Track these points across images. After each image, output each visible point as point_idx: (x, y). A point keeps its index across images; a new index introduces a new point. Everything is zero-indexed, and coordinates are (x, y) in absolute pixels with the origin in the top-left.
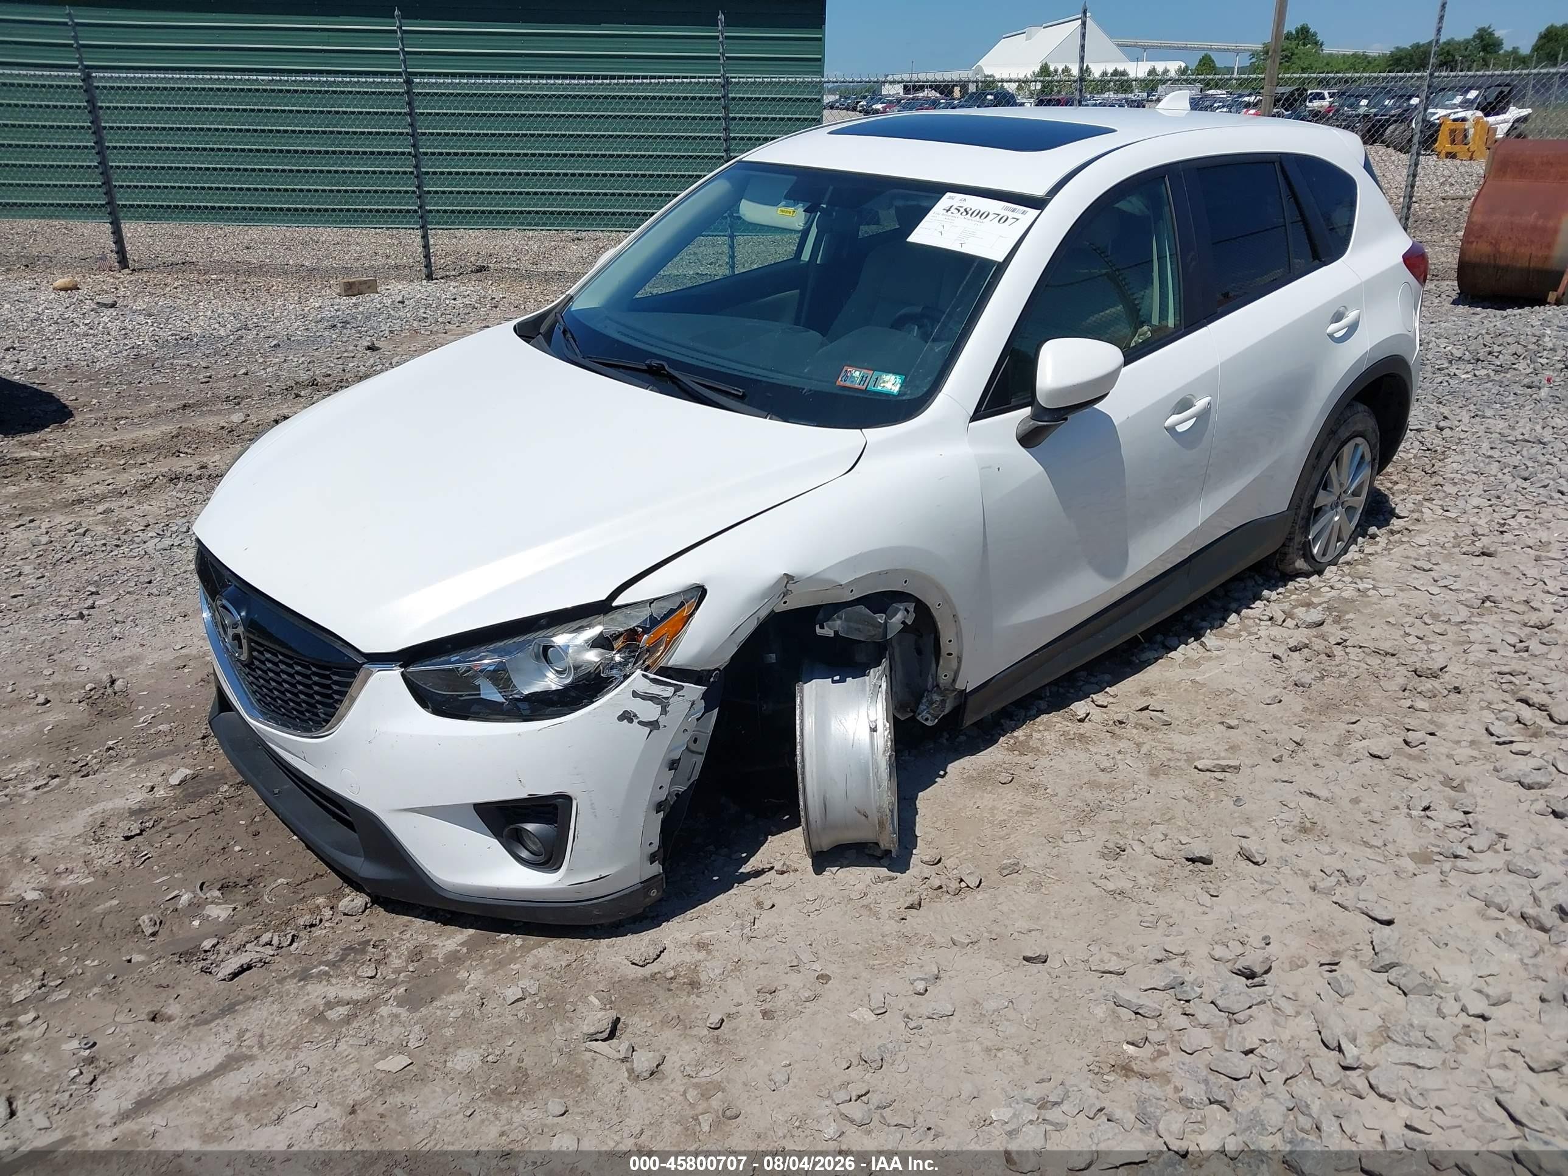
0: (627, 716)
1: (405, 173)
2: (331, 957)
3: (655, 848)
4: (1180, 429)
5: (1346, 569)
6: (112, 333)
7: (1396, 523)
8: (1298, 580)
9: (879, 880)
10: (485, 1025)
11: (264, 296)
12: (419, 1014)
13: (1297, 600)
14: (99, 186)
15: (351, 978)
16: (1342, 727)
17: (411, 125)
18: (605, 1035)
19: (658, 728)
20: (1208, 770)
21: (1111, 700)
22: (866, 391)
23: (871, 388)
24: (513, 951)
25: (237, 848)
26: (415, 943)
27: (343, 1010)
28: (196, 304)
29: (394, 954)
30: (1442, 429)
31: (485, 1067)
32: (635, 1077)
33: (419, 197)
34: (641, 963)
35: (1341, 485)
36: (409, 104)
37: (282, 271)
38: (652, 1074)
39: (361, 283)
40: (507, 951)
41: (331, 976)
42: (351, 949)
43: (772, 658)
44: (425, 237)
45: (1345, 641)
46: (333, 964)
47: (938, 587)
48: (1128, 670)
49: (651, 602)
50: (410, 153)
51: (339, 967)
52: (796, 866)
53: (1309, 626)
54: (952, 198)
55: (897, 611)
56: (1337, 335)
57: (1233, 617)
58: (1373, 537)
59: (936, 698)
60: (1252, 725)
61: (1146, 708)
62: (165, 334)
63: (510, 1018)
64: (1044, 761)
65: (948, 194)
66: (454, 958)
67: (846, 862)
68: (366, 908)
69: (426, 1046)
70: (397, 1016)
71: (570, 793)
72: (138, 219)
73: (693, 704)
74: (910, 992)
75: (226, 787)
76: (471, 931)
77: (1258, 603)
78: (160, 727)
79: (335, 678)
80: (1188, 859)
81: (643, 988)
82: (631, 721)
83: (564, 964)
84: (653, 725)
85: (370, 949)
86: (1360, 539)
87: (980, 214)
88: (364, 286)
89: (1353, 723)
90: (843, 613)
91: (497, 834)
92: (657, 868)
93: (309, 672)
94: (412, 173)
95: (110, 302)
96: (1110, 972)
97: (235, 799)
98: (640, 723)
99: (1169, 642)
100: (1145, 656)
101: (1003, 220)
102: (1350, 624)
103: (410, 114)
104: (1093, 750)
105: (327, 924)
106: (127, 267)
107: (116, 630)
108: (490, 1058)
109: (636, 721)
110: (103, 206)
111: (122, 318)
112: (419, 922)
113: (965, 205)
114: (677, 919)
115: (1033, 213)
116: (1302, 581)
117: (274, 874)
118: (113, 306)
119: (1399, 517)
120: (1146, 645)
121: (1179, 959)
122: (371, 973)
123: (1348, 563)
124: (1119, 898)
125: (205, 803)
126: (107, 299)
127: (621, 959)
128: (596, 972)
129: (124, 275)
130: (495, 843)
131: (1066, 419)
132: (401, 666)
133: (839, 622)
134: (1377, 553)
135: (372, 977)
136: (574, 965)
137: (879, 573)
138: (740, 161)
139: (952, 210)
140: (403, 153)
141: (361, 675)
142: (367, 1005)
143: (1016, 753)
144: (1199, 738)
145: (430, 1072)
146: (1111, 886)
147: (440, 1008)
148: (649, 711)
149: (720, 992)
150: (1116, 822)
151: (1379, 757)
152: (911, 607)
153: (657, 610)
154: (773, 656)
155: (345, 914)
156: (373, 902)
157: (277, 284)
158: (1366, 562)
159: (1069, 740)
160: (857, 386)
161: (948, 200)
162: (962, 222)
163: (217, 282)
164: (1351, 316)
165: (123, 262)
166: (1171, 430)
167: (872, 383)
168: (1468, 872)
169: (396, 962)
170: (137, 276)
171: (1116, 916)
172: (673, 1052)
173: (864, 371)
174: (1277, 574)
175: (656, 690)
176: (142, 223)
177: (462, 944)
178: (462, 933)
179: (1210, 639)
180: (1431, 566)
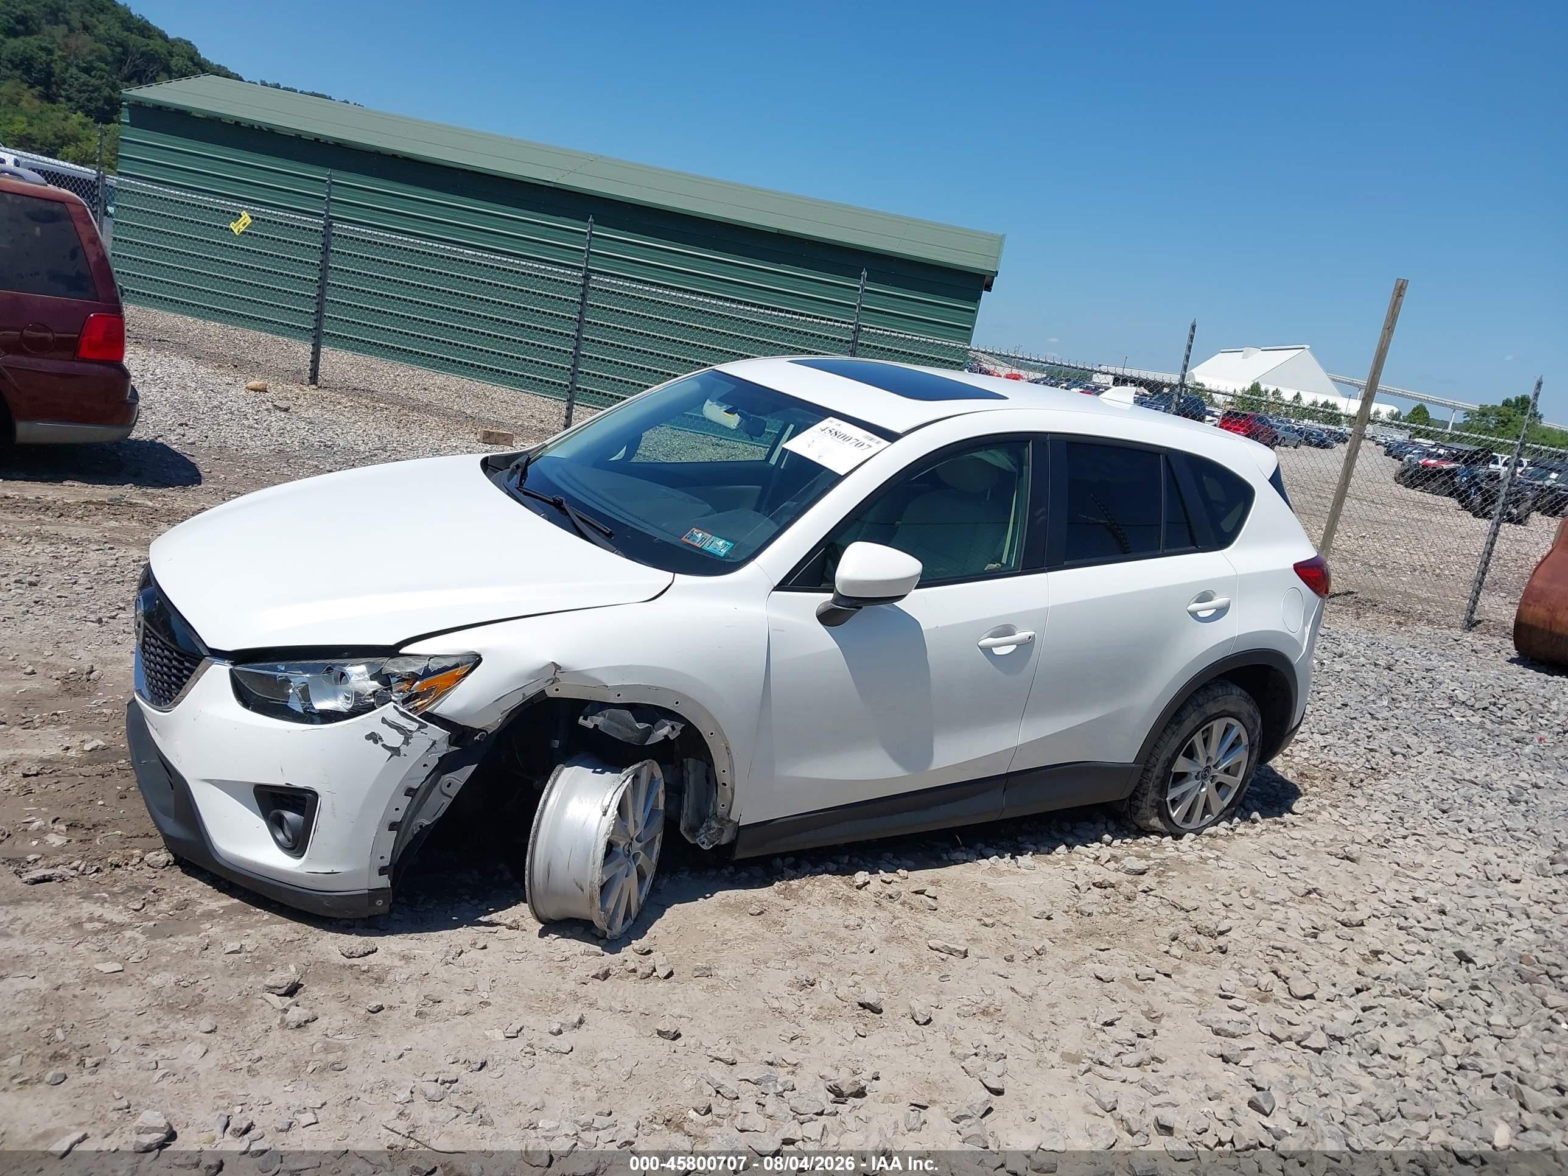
0: (373, 737)
1: (565, 352)
2: (116, 889)
3: (386, 862)
4: (997, 651)
5: (1206, 840)
6: (272, 431)
7: (1287, 816)
8: (1152, 837)
9: (586, 953)
10: (197, 962)
11: (415, 428)
12: (153, 942)
13: (1136, 851)
14: (312, 314)
15: (121, 907)
16: (1091, 950)
17: (580, 313)
18: (282, 991)
19: (399, 755)
20: (937, 950)
21: (898, 880)
22: (701, 549)
23: (705, 547)
24: (257, 922)
25: (100, 802)
26: (186, 896)
27: (98, 925)
28: (356, 422)
29: (165, 900)
30: (1395, 754)
31: (175, 988)
32: (284, 1025)
33: (572, 374)
34: (347, 954)
35: (1209, 759)
36: (583, 295)
37: (443, 413)
38: (299, 1026)
39: (499, 434)
40: (253, 921)
41: (106, 902)
42: (136, 888)
43: (556, 743)
44: (569, 409)
45: (1152, 890)
46: (113, 895)
47: (710, 717)
48: (935, 863)
49: (431, 657)
50: (573, 336)
51: (117, 897)
52: (527, 927)
53: (1129, 872)
54: (831, 422)
55: (663, 726)
56: (1201, 614)
57: (1062, 849)
58: (1254, 821)
59: (714, 824)
60: (1007, 928)
61: (922, 892)
62: (314, 440)
63: (220, 962)
64: (801, 908)
65: (831, 419)
66: (210, 915)
67: (568, 934)
68: (167, 865)
69: (142, 963)
70: (136, 939)
71: (317, 790)
72: (347, 348)
73: (434, 743)
74: (547, 1031)
75: (124, 761)
76: (236, 901)
77: (1097, 845)
78: (104, 710)
79: (187, 664)
80: (861, 1005)
81: (337, 972)
82: (376, 742)
83: (288, 939)
84: (395, 751)
85: (150, 892)
86: (1236, 820)
87: (845, 438)
88: (503, 438)
89: (1101, 950)
90: (607, 712)
91: (266, 816)
92: (384, 882)
93: (172, 657)
94: (571, 353)
95: (285, 406)
96: (721, 1060)
97: (126, 772)
98: (384, 745)
99: (987, 852)
100: (957, 855)
101: (859, 444)
102: (1169, 880)
103: (581, 304)
104: (851, 910)
105: (130, 868)
106: (315, 383)
107: (120, 637)
108: (182, 983)
109: (380, 743)
110: (311, 330)
111: (286, 421)
112: (200, 884)
113: (837, 429)
114: (400, 936)
115: (885, 443)
116: (1154, 839)
117: (116, 826)
118: (286, 410)
119: (1294, 813)
120: (963, 848)
121: (790, 1068)
122: (138, 907)
123: (1210, 835)
124: (777, 1015)
125: (100, 768)
126: (284, 404)
127: (335, 948)
128: (309, 951)
129: (310, 389)
130: (262, 823)
131: (861, 608)
132: (232, 664)
133: (602, 718)
134: (1248, 835)
135: (136, 910)
136: (296, 943)
137: (649, 688)
138: (713, 370)
139: (827, 431)
140: (568, 335)
141: (203, 664)
142: (117, 928)
143: (782, 896)
144: (952, 926)
145: (131, 980)
146: (776, 1004)
147: (173, 943)
148: (394, 739)
149: (396, 991)
150: (824, 964)
151: (1101, 979)
152: (679, 727)
153: (434, 665)
154: (557, 742)
155: (149, 865)
156: (175, 863)
157: (432, 421)
158: (1227, 838)
159: (836, 899)
160: (695, 544)
161: (830, 423)
162: (829, 441)
163: (382, 409)
164: (1218, 601)
165: (314, 379)
166: (987, 650)
167: (708, 544)
168: (1101, 1076)
169: (163, 906)
170: (320, 391)
171: (764, 1027)
172: (327, 1018)
173: (706, 534)
174: (1135, 828)
175: (403, 722)
176: (350, 354)
177: (222, 908)
178: (228, 899)
179: (1026, 860)
180: (1285, 854)
